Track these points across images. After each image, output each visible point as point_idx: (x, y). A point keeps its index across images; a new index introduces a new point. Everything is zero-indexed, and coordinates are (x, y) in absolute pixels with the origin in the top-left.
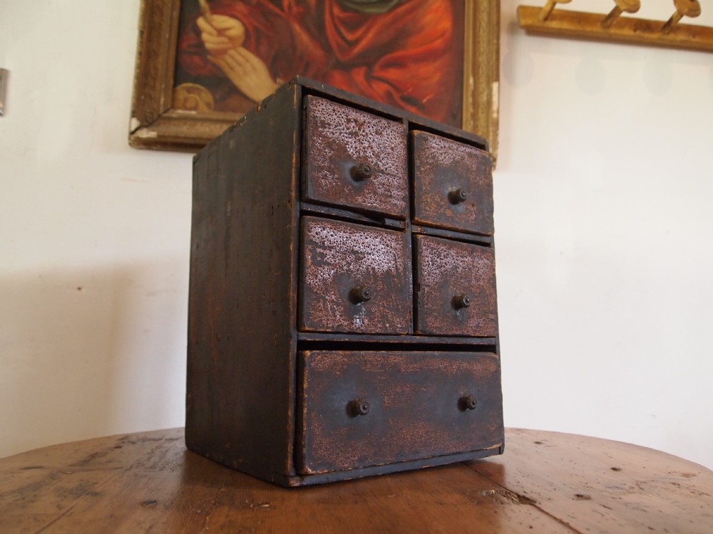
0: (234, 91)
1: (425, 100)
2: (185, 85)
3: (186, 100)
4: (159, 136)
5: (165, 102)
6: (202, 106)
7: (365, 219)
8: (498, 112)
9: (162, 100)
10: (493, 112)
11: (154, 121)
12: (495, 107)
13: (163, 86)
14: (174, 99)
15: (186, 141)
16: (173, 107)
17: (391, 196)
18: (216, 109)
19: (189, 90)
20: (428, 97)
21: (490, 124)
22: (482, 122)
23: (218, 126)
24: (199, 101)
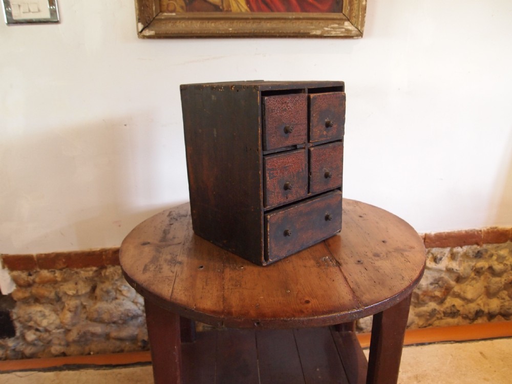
3: (168, 5)
4: (156, 34)
5: (156, 8)
6: (178, 9)
8: (366, 1)
9: (154, 8)
10: (362, 1)
11: (151, 22)
14: (161, 5)
15: (172, 35)
16: (161, 11)
18: (187, 11)
21: (360, 10)
22: (356, 6)
23: (190, 22)
24: (176, 5)
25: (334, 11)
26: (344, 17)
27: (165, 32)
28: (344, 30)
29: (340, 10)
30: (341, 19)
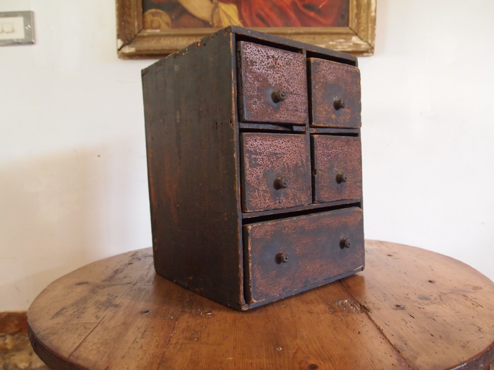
0: (184, 12)
1: (321, 6)
2: (150, 11)
3: (152, 22)
4: (137, 51)
5: (138, 25)
6: (163, 25)
7: (281, 129)
8: (375, 11)
9: (136, 24)
10: (371, 12)
11: (132, 40)
12: (373, 8)
13: (136, 14)
14: (144, 22)
15: (155, 53)
16: (144, 28)
17: (297, 110)
18: (173, 27)
19: (153, 14)
20: (323, 4)
21: (369, 21)
22: (363, 20)
23: (175, 39)
24: (161, 21)
25: (339, 26)
26: (351, 32)
27: (146, 49)
28: (351, 44)
29: (347, 24)
30: (348, 34)
